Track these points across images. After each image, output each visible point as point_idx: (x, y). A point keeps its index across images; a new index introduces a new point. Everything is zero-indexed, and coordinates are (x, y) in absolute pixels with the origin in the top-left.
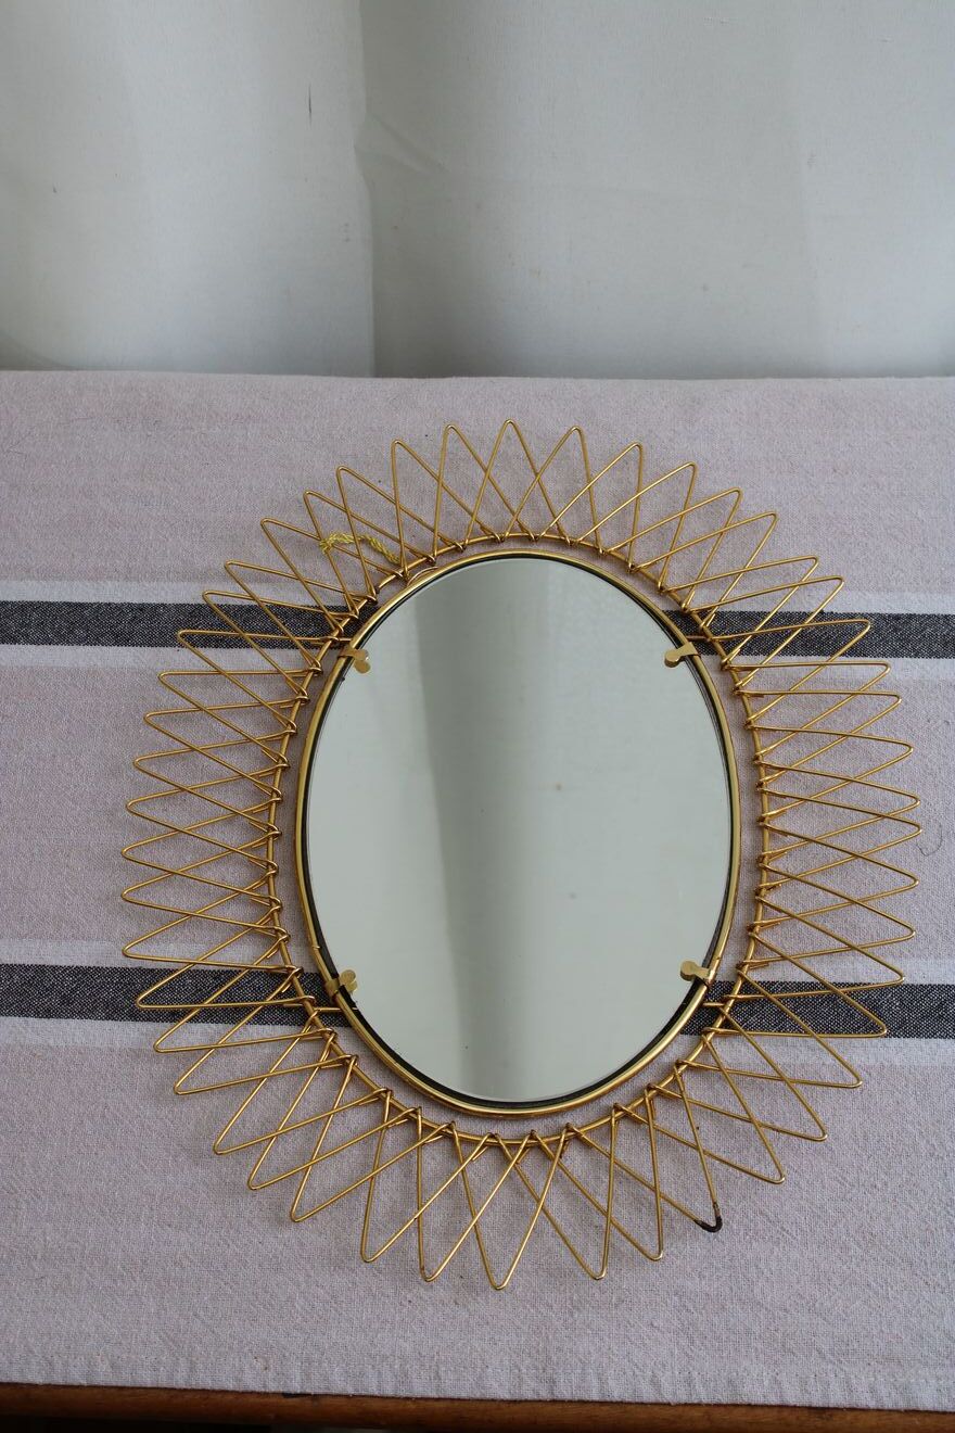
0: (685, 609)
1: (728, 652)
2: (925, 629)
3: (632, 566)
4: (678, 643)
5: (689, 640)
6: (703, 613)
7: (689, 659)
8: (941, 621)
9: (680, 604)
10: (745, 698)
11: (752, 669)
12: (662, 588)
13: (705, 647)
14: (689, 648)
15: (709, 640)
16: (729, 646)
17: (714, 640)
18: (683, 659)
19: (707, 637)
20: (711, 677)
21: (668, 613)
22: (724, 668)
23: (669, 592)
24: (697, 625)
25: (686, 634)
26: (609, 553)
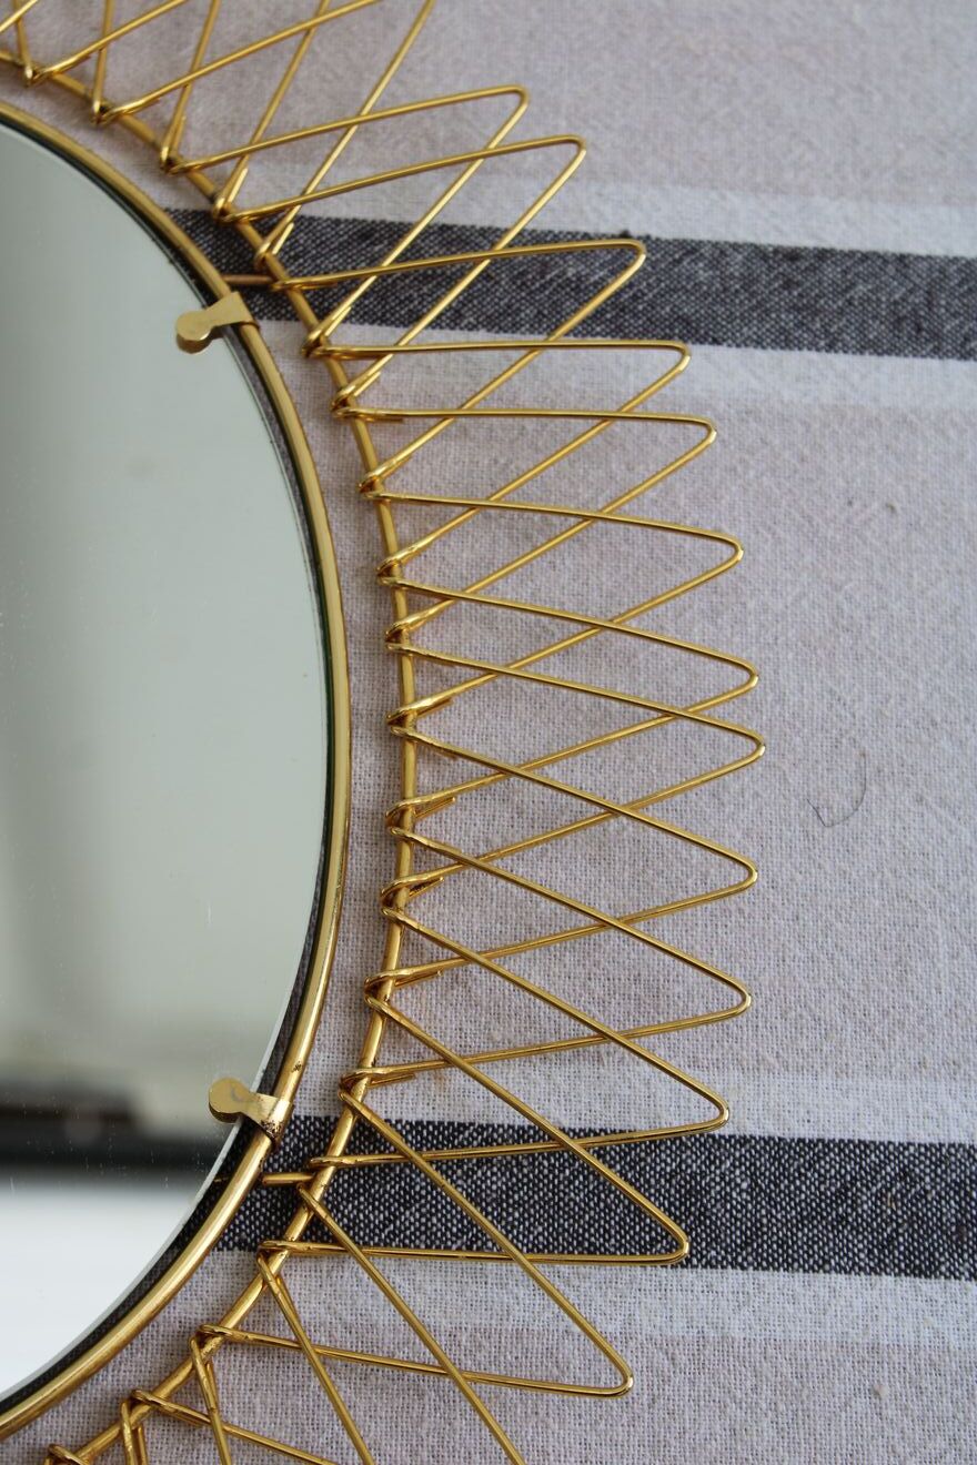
0: (223, 212)
1: (323, 313)
2: (853, 285)
3: (103, 110)
4: (209, 296)
5: (234, 287)
6: (266, 223)
7: (234, 334)
8: (891, 269)
9: (212, 199)
10: (361, 426)
11: (378, 356)
12: (170, 162)
13: (268, 300)
14: (232, 308)
15: (277, 287)
16: (323, 303)
17: (291, 287)
18: (217, 333)
19: (275, 280)
20: (283, 372)
21: (180, 217)
22: (312, 352)
23: (187, 171)
24: (253, 250)
25: (222, 272)
26: (49, 78)
